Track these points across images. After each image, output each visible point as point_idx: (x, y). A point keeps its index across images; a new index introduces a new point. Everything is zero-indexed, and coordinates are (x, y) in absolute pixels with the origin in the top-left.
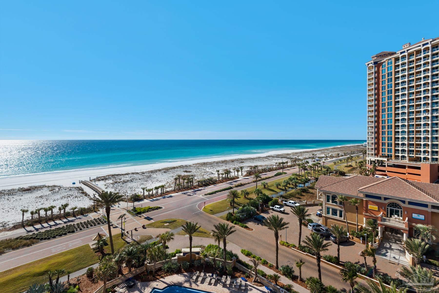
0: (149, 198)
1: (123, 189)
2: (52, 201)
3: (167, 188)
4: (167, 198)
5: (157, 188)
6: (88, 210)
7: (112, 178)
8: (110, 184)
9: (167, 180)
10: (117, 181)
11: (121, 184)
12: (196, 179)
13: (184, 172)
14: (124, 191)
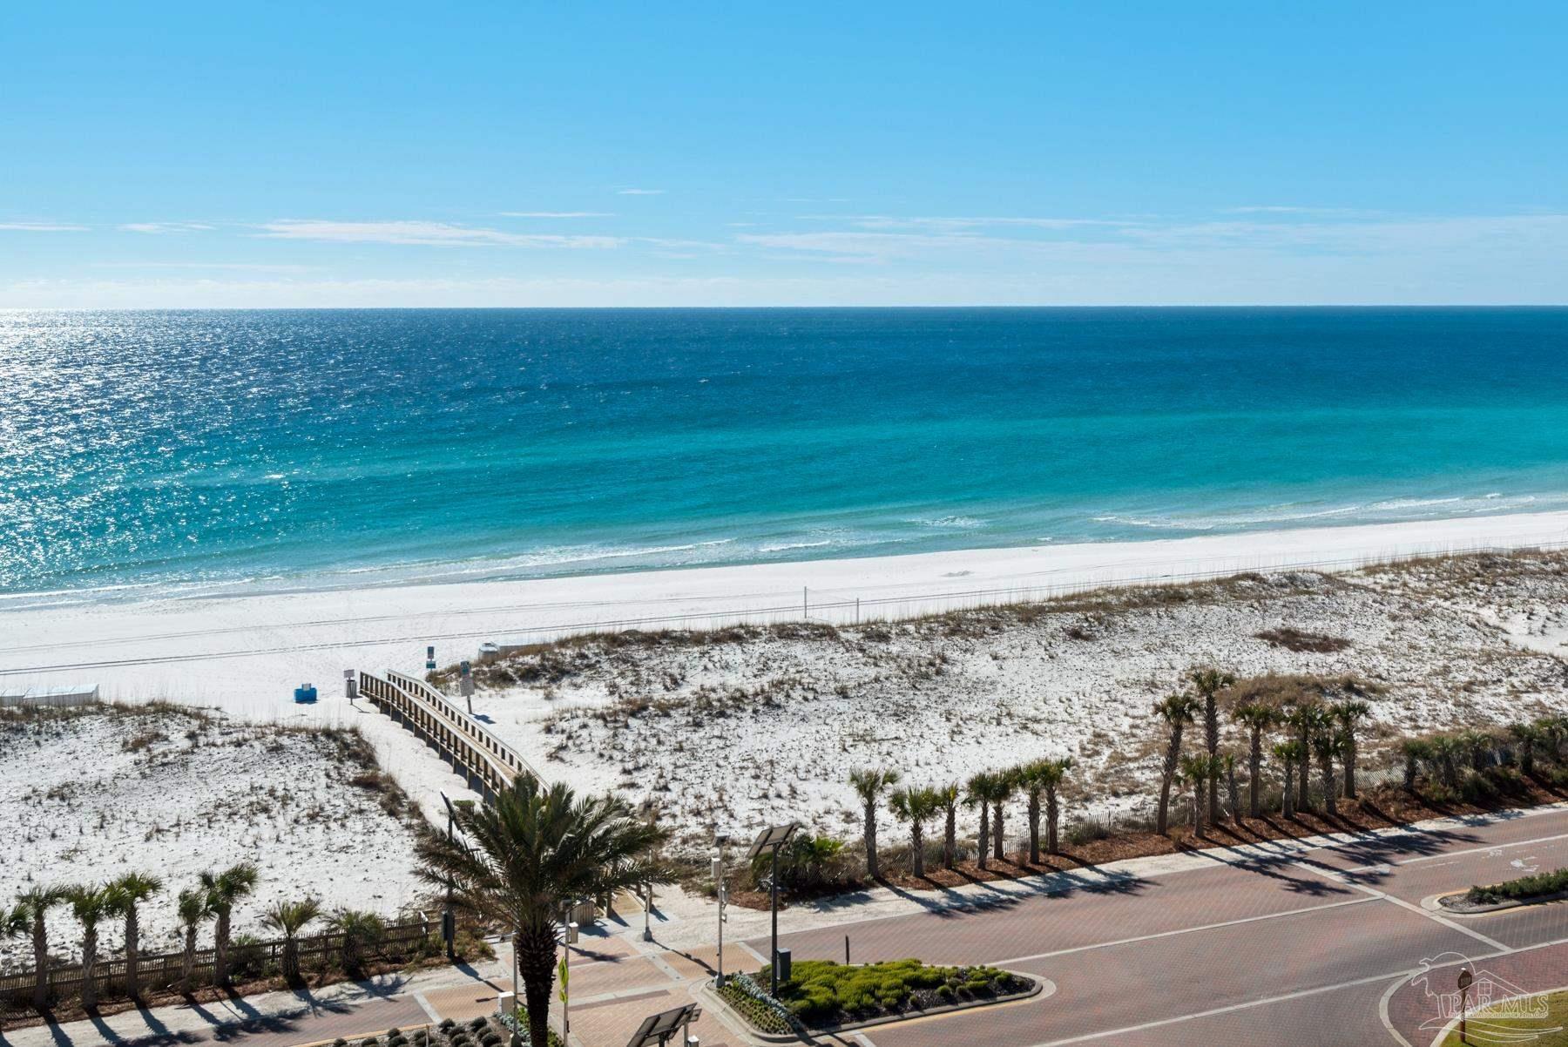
0: (919, 875)
1: (691, 777)
2: (137, 834)
3: (1088, 799)
4: (1081, 898)
5: (989, 789)
6: (404, 941)
7: (606, 666)
8: (591, 723)
9: (1096, 717)
10: (644, 692)
11: (676, 727)
12: (1391, 722)
13: (1264, 646)
14: (703, 791)
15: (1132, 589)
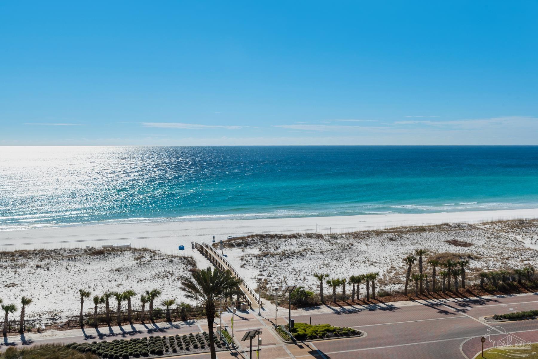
0: (335, 302)
1: (278, 274)
3: (386, 284)
4: (378, 311)
5: (355, 280)
7: (259, 243)
8: (253, 258)
9: (393, 262)
10: (268, 250)
11: (276, 260)
12: (481, 267)
13: (447, 244)
14: (280, 277)
15: (410, 227)
